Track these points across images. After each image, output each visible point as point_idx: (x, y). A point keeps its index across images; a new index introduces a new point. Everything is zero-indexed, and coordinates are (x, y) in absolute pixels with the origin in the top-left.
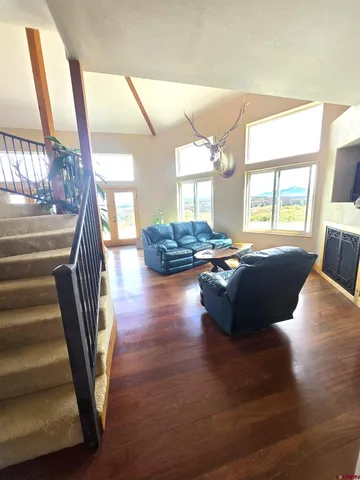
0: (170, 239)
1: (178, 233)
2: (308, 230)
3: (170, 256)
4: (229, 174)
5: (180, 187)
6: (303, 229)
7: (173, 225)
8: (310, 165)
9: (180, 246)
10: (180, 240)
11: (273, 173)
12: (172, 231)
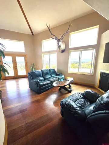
0: (41, 76)
1: (44, 74)
2: (92, 73)
3: (41, 85)
4: (63, 51)
5: (44, 55)
6: (90, 72)
7: (42, 71)
8: (93, 49)
9: (45, 79)
10: (45, 77)
11: (79, 52)
12: (41, 73)
